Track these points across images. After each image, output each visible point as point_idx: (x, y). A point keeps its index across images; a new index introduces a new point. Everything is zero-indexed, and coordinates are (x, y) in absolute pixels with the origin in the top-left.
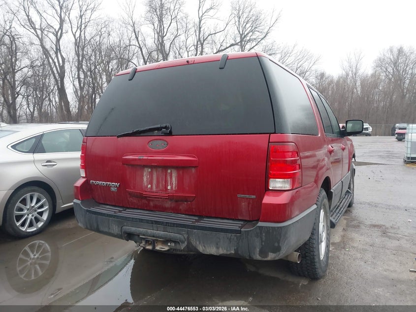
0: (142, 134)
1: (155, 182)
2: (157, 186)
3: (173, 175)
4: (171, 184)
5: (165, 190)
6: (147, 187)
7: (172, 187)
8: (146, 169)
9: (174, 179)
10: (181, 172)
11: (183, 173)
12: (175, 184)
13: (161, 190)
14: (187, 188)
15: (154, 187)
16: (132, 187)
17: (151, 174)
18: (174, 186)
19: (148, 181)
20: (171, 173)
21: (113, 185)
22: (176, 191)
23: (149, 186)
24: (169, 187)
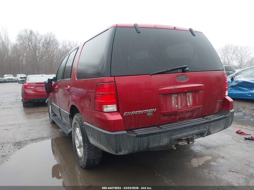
0: (170, 72)
1: (180, 102)
2: (181, 105)
3: (190, 96)
4: (190, 102)
5: (186, 106)
6: (175, 107)
7: (190, 104)
8: (173, 96)
9: (190, 98)
10: (194, 94)
11: (195, 94)
12: (192, 101)
13: (184, 107)
14: (198, 103)
15: (180, 106)
16: (165, 110)
17: (177, 98)
18: (191, 103)
19: (175, 103)
20: (189, 95)
21: (150, 111)
22: (192, 106)
23: (177, 106)
24: (189, 104)
